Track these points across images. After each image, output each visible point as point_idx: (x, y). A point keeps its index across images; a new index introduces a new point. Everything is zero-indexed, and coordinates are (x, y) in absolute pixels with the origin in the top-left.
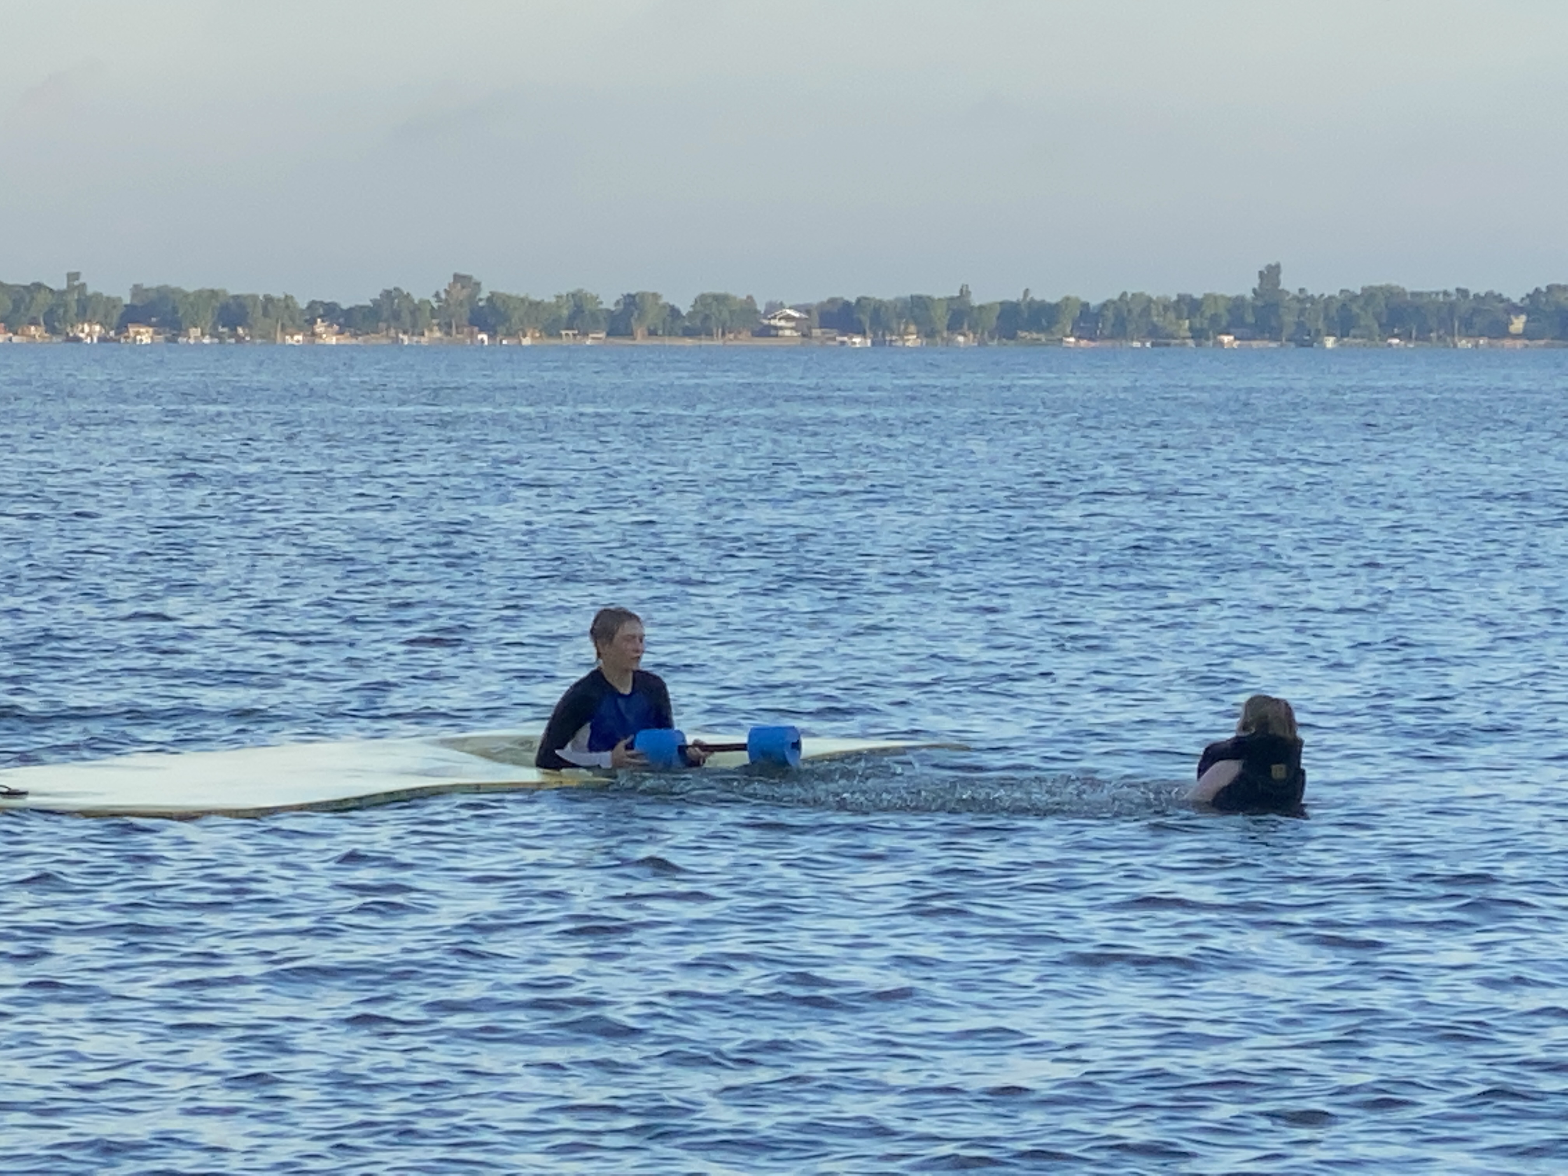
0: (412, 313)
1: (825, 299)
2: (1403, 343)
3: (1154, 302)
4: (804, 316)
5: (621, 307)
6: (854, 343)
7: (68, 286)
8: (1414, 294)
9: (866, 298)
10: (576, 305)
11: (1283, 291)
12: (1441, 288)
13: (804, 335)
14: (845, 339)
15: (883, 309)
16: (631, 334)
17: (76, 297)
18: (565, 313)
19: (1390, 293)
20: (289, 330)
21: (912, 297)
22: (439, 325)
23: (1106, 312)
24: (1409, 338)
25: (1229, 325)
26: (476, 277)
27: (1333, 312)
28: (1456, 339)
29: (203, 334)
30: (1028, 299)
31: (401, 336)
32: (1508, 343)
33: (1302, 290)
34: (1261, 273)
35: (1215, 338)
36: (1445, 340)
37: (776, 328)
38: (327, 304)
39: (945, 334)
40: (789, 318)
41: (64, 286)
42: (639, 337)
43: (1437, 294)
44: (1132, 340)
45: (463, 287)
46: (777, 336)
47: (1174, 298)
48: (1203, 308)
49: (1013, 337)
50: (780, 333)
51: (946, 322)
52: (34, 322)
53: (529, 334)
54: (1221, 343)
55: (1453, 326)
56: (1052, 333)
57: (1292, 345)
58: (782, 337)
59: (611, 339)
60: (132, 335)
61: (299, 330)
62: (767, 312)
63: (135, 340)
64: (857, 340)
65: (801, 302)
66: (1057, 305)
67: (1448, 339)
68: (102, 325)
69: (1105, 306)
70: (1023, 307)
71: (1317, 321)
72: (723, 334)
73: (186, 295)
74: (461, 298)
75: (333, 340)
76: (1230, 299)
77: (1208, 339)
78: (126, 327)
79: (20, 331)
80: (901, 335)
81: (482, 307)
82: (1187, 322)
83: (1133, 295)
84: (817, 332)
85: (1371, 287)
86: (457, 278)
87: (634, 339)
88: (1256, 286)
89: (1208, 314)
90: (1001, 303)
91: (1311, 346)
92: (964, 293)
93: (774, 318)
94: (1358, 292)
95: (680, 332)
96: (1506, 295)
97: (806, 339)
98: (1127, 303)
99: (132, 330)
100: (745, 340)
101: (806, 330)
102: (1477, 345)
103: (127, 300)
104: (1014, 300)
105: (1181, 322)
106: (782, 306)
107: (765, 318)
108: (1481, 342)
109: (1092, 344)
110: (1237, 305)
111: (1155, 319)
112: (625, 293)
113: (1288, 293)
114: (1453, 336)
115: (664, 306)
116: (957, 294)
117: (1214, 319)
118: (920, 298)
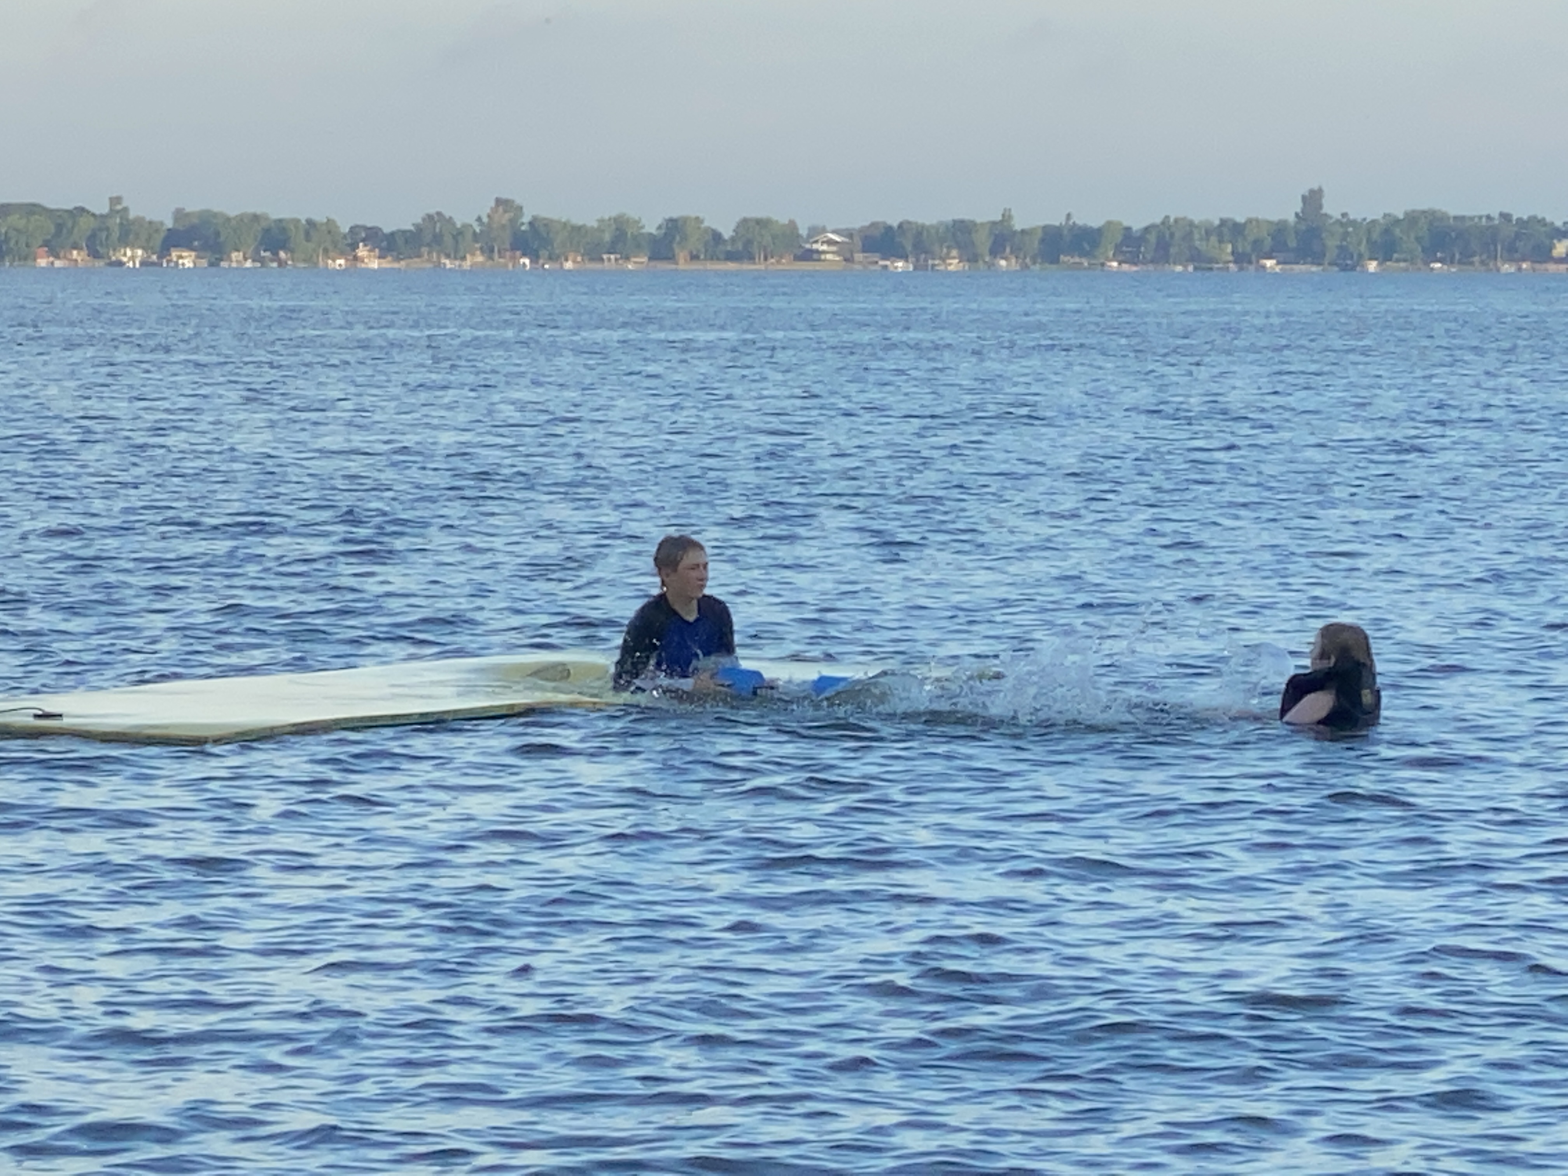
0: (455, 237)
1: (867, 224)
2: (1445, 267)
3: (1197, 227)
4: (846, 240)
5: (663, 231)
6: (896, 268)
7: (111, 210)
8: (1455, 218)
9: (909, 223)
10: (617, 229)
11: (1326, 215)
12: (1485, 213)
13: (846, 260)
14: (888, 263)
15: (925, 233)
16: (671, 258)
17: (118, 220)
18: (607, 237)
19: (1433, 218)
20: (331, 254)
21: (955, 222)
22: (481, 249)
23: (1148, 236)
24: (1452, 262)
25: (1272, 250)
26: (518, 201)
27: (1375, 236)
28: (1499, 264)
29: (245, 259)
30: (1071, 222)
31: (443, 260)
32: (1552, 267)
33: (1344, 215)
34: (1304, 198)
35: (1258, 262)
36: (1487, 265)
37: (817, 252)
38: (370, 228)
39: (987, 259)
40: (830, 242)
41: (105, 210)
42: (682, 261)
43: (1480, 217)
44: (1175, 263)
45: (505, 211)
46: (819, 260)
47: (1217, 222)
48: (1246, 232)
49: (1055, 261)
50: (823, 257)
51: (988, 244)
52: (75, 247)
53: (570, 258)
54: (1264, 267)
55: (1496, 251)
56: (1095, 257)
57: (1336, 269)
58: (825, 260)
59: (653, 264)
60: (175, 259)
61: (342, 254)
62: (809, 236)
63: (177, 263)
64: (900, 264)
65: (843, 226)
66: (1100, 231)
67: (1491, 265)
68: (143, 248)
69: (1147, 230)
70: (1065, 232)
71: (1359, 244)
72: (766, 259)
73: (228, 219)
74: (504, 222)
75: (375, 264)
76: (1270, 223)
77: (1250, 262)
78: (168, 250)
79: (62, 254)
80: (943, 259)
81: (524, 232)
82: (1229, 248)
83: (1176, 221)
84: (859, 256)
85: (1413, 211)
86: (498, 201)
87: (677, 264)
88: (1299, 210)
89: (1251, 238)
90: (1045, 228)
91: (1353, 268)
92: (1007, 217)
93: (816, 242)
94: (1401, 217)
95: (722, 256)
96: (1549, 219)
97: (849, 264)
98: (1169, 228)
99: (174, 254)
100: (787, 264)
101: (848, 255)
102: (1520, 269)
103: (169, 224)
104: (1057, 224)
105: (1223, 246)
106: (824, 230)
107: (807, 242)
108: (1524, 266)
109: (1135, 268)
110: (1279, 230)
111: (1197, 243)
112: (667, 217)
113: (1331, 217)
114: (1496, 258)
115: (707, 229)
116: (1000, 218)
117: (1256, 243)
118: (962, 222)
